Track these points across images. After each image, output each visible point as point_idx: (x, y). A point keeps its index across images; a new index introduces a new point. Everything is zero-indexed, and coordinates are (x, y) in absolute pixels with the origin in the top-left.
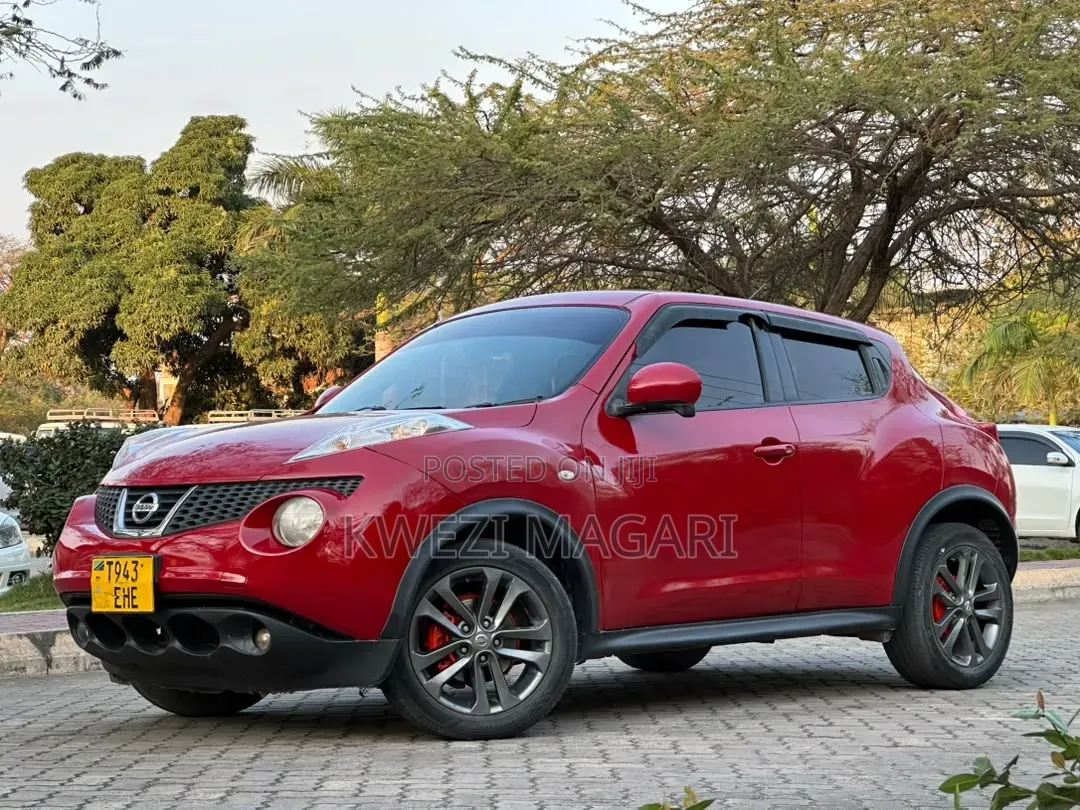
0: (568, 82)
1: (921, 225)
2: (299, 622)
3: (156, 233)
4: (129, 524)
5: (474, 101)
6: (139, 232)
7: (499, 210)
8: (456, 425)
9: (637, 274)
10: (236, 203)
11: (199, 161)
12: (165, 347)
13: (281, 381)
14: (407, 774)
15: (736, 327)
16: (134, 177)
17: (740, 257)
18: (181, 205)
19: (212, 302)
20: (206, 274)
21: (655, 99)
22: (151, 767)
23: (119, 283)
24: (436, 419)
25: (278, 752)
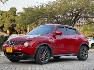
0: (47, 5)
1: (78, 19)
2: (26, 54)
3: (8, 18)
4: (10, 44)
5: (38, 7)
6: (6, 18)
7: (40, 17)
8: (40, 36)
9: (52, 23)
10: (15, 15)
11: (12, 11)
12: (8, 28)
13: (19, 31)
14: (35, 68)
15: (65, 28)
16: (6, 13)
17: (62, 21)
18: (10, 15)
19: (13, 24)
20: (12, 22)
21: (55, 7)
22: (12, 67)
23: (4, 22)
24: (38, 35)
25: (23, 65)
